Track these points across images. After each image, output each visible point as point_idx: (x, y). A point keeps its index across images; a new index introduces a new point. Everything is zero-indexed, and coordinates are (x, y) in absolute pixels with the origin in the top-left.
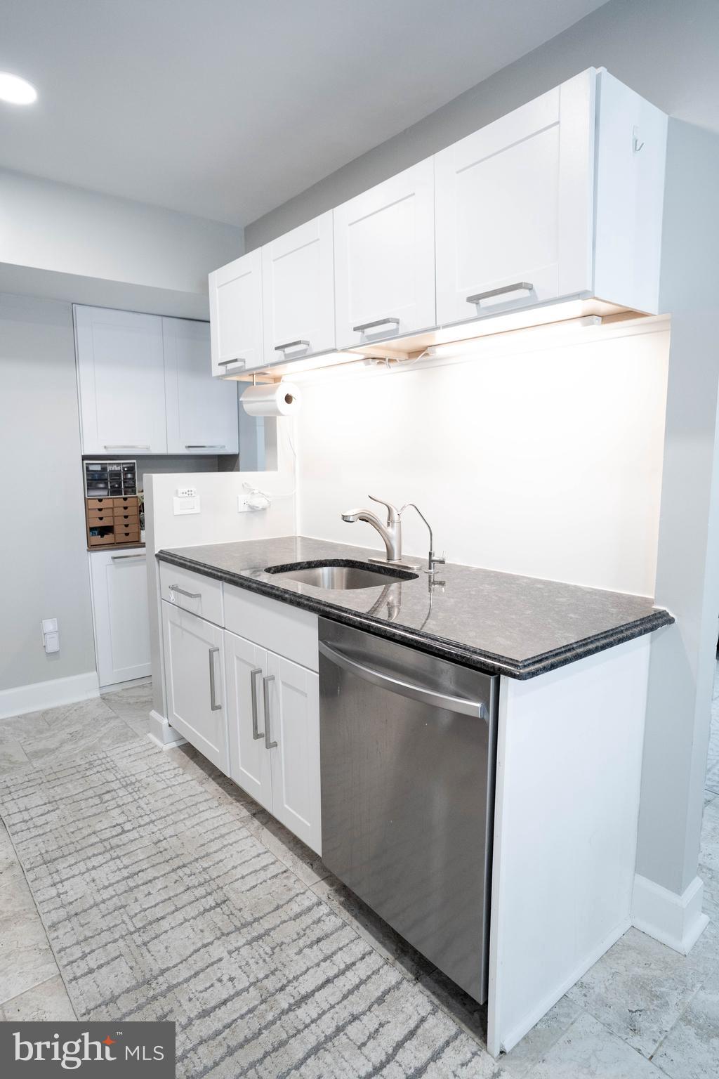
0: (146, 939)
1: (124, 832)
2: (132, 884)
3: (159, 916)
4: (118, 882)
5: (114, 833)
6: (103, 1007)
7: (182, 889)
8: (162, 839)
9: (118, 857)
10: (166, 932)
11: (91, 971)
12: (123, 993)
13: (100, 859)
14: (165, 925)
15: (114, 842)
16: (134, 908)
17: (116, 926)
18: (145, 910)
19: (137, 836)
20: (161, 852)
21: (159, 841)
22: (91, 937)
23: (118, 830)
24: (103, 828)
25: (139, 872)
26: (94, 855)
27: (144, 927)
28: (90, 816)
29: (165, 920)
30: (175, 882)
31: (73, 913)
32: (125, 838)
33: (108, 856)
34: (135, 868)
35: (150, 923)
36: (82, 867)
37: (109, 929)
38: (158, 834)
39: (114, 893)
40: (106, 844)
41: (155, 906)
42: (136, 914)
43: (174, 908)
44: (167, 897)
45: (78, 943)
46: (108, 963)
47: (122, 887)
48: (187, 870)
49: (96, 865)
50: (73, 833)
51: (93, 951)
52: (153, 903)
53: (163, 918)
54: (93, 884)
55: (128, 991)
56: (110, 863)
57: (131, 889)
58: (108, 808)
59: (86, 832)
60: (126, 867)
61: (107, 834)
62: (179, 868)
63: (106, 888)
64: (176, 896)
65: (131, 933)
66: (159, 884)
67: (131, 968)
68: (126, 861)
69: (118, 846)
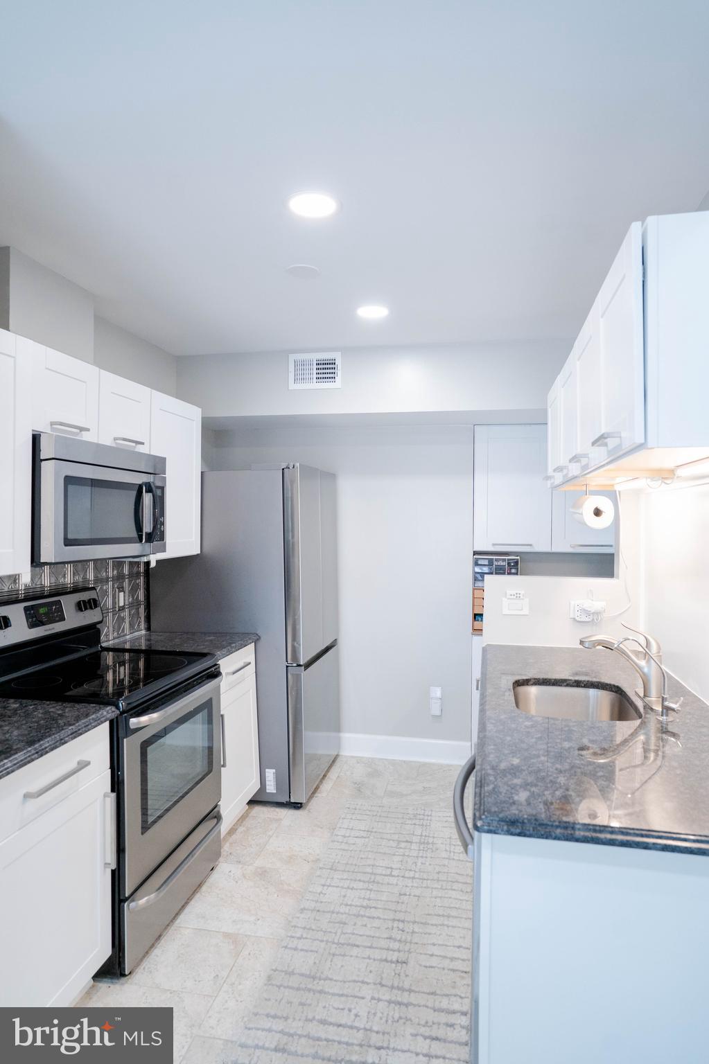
0: (337, 953)
1: (391, 875)
2: (362, 913)
3: (357, 943)
4: (356, 906)
5: (384, 873)
6: (283, 973)
7: (386, 936)
8: (408, 894)
9: (371, 890)
10: (351, 956)
11: (296, 949)
12: (298, 974)
13: (361, 885)
14: (355, 951)
15: (378, 878)
16: (349, 929)
17: (330, 932)
18: (353, 934)
19: (395, 882)
20: (398, 902)
21: (405, 895)
22: (313, 930)
23: (388, 872)
24: (381, 865)
25: (373, 907)
26: (360, 881)
27: (343, 944)
28: (380, 853)
29: (357, 949)
30: (386, 929)
31: (317, 909)
32: (386, 879)
33: (366, 885)
34: (372, 904)
35: (348, 945)
36: (346, 884)
37: (325, 932)
38: (408, 889)
39: (347, 911)
40: (373, 877)
41: (361, 936)
42: (347, 933)
43: (369, 945)
44: (372, 935)
45: (304, 928)
46: (307, 951)
47: (354, 911)
48: (401, 925)
49: (355, 887)
50: (362, 858)
51: (306, 938)
52: (361, 933)
53: (358, 946)
54: (342, 898)
55: (302, 975)
56: (363, 891)
57: (358, 916)
58: (397, 853)
59: (369, 862)
60: (369, 899)
61: (379, 871)
62: (398, 920)
63: (347, 905)
64: (379, 938)
65: (334, 943)
66: (376, 923)
67: (315, 963)
68: (373, 896)
69: (378, 883)
